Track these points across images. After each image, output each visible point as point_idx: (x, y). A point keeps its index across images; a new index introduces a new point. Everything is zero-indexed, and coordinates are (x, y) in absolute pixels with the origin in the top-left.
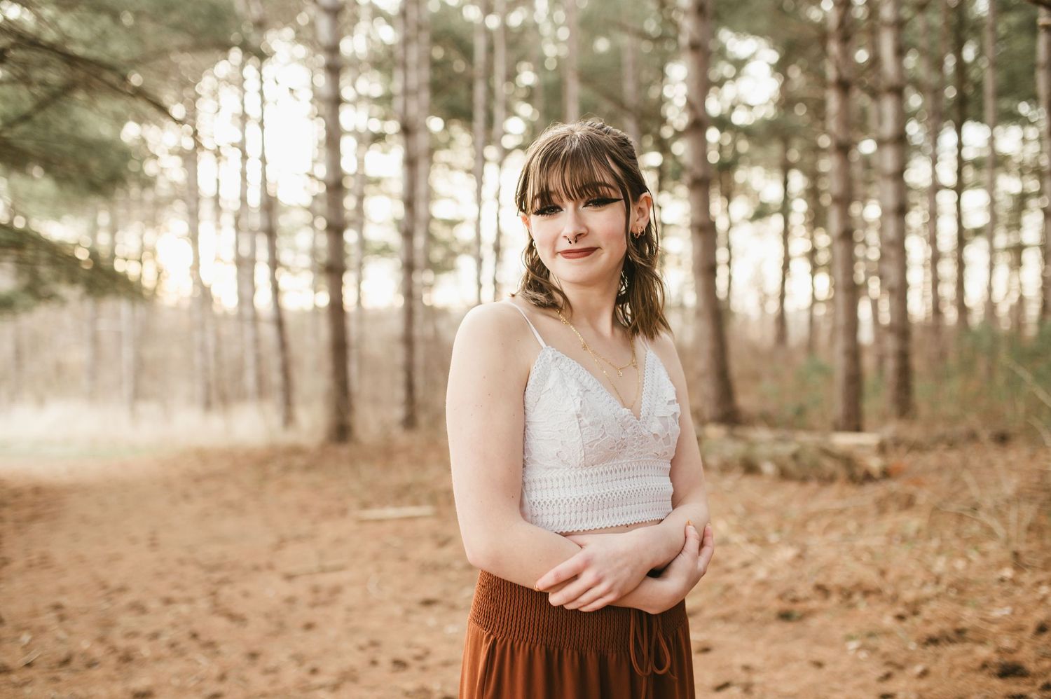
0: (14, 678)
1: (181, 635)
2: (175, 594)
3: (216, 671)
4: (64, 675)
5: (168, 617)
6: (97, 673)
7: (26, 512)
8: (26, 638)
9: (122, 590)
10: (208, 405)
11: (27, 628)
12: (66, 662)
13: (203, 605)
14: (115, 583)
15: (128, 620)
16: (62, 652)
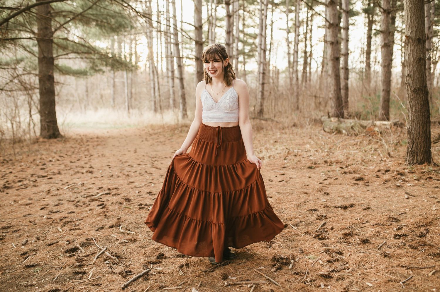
0: (99, 179)
1: (143, 172)
2: (141, 163)
3: (151, 178)
4: (112, 179)
5: (139, 168)
6: (120, 178)
7: (96, 143)
8: (101, 171)
9: (126, 162)
10: (156, 110)
11: (101, 170)
12: (112, 176)
13: (149, 165)
14: (123, 161)
15: (128, 169)
16: (111, 174)
